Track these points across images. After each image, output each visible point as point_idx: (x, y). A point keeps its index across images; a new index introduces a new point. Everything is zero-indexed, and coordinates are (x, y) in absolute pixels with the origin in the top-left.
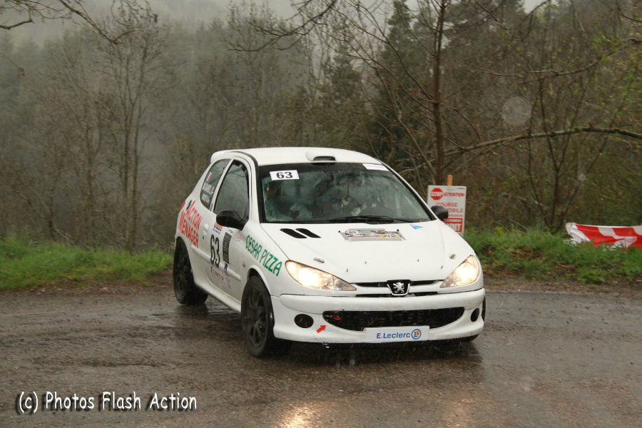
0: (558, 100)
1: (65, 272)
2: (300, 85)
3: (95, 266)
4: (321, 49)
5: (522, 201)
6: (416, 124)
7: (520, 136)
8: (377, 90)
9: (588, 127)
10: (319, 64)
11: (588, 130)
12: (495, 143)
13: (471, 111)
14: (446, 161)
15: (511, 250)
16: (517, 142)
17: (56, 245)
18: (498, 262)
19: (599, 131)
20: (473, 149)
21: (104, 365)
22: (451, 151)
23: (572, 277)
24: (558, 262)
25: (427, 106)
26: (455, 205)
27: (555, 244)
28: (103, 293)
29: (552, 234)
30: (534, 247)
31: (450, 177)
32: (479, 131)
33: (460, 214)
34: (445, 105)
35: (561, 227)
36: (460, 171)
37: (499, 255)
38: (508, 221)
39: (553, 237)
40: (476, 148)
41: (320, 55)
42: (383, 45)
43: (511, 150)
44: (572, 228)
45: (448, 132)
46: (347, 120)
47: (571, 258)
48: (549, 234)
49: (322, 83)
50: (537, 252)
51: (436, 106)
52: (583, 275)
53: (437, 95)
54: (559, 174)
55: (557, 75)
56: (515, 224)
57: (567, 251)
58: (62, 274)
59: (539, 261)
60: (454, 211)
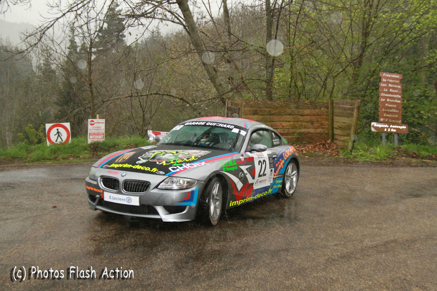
2: (27, 75)
4: (36, 60)
5: (130, 125)
7: (128, 96)
8: (63, 78)
9: (156, 92)
10: (35, 65)
11: (156, 94)
19: (160, 94)
20: (108, 101)
22: (98, 101)
25: (86, 85)
26: (100, 127)
33: (103, 131)
38: (124, 133)
39: (143, 139)
41: (36, 62)
42: (66, 58)
44: (150, 133)
46: (50, 91)
51: (90, 85)
53: (91, 80)
54: (144, 113)
55: (141, 71)
56: (127, 135)
60: (100, 130)
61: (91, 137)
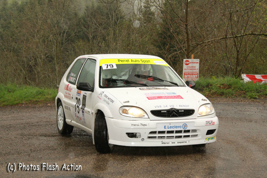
0: (238, 22)
1: (32, 98)
2: (129, 18)
3: (44, 95)
4: (138, 2)
5: (223, 65)
6: (178, 34)
7: (222, 37)
8: (161, 19)
9: (251, 33)
10: (137, 8)
11: (251, 35)
12: (211, 41)
13: (201, 28)
14: (191, 49)
15: (219, 85)
16: (221, 40)
17: (28, 87)
18: (213, 91)
19: (255, 34)
20: (202, 43)
21: (49, 136)
22: (193, 45)
23: (244, 96)
24: (238, 90)
25: (183, 26)
26: (195, 67)
27: (237, 83)
28: (48, 106)
29: (236, 78)
30: (228, 84)
31: (193, 55)
32: (205, 36)
33: (197, 71)
34: (191, 25)
35: (239, 76)
36: (197, 53)
37: (214, 87)
38: (217, 73)
39: (236, 80)
40: (203, 43)
41: (137, 5)
43: (218, 43)
44: (244, 76)
45: (192, 36)
46: (149, 32)
47: (244, 88)
48: (235, 78)
49: (138, 17)
50: (229, 86)
51: (186, 25)
52: (249, 95)
53: (187, 21)
54: (238, 53)
55: (238, 11)
56: (220, 75)
57: (242, 85)
58: (31, 99)
59: (230, 90)
60: (194, 69)
61: (186, 76)
